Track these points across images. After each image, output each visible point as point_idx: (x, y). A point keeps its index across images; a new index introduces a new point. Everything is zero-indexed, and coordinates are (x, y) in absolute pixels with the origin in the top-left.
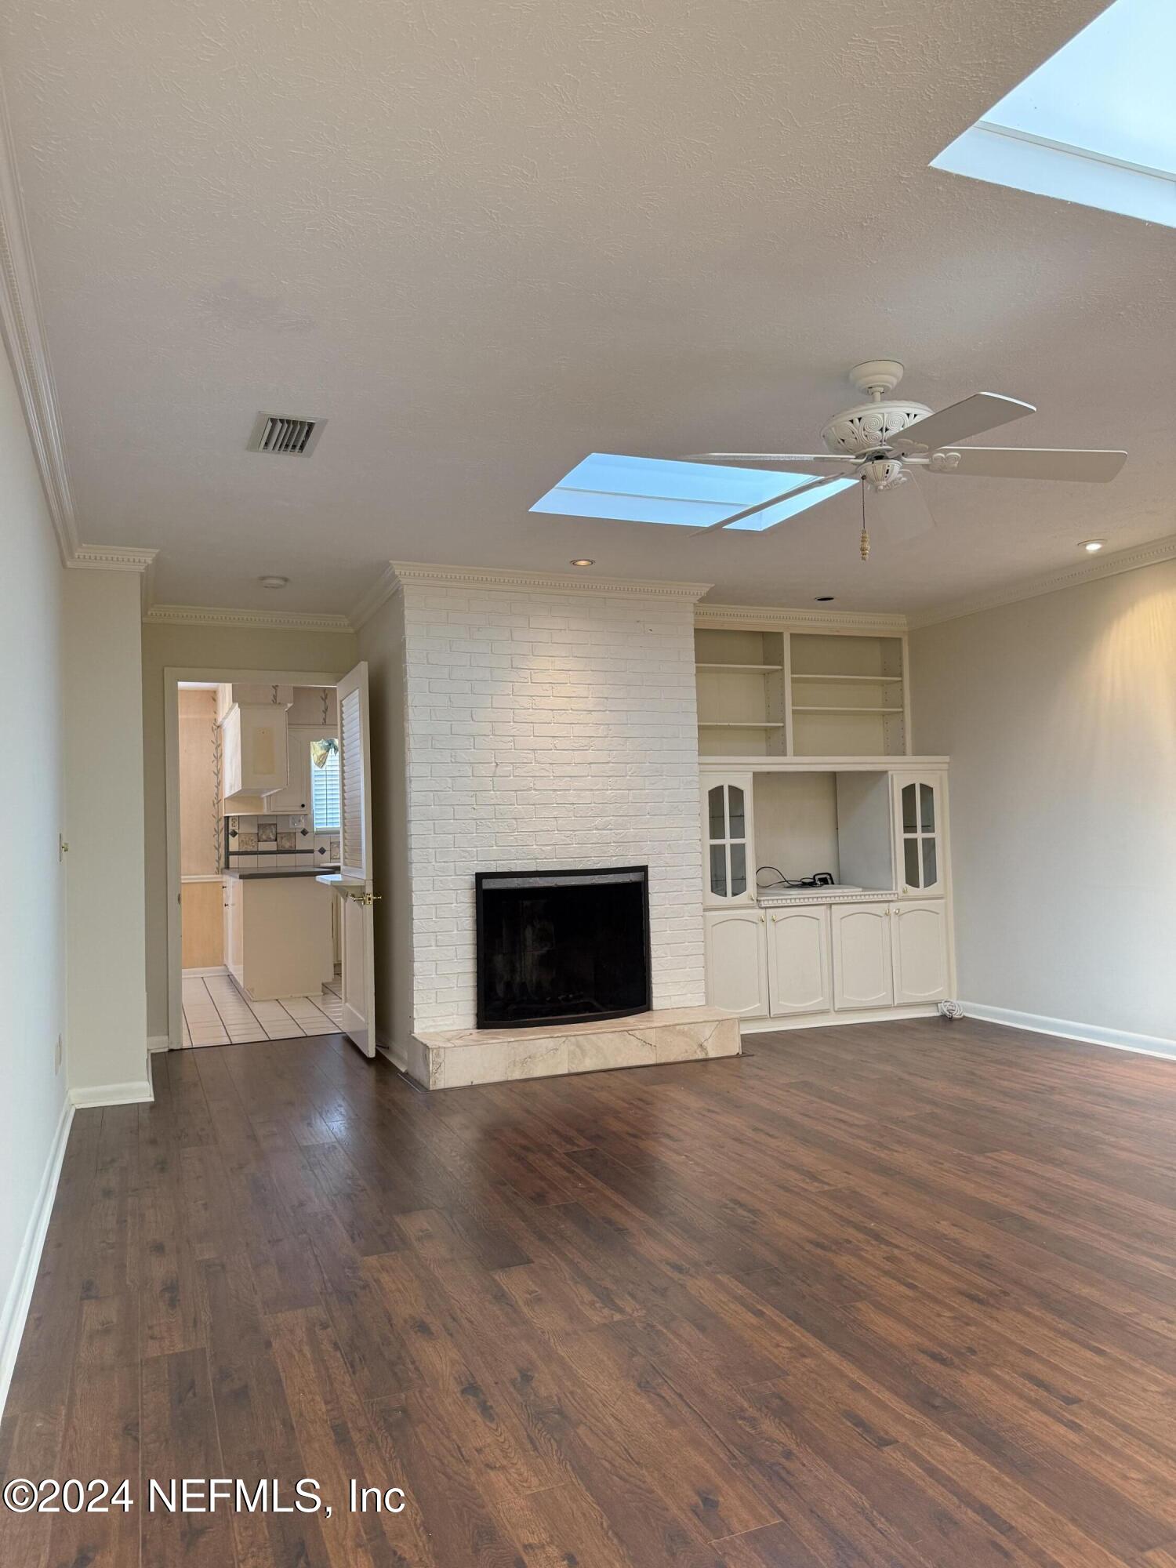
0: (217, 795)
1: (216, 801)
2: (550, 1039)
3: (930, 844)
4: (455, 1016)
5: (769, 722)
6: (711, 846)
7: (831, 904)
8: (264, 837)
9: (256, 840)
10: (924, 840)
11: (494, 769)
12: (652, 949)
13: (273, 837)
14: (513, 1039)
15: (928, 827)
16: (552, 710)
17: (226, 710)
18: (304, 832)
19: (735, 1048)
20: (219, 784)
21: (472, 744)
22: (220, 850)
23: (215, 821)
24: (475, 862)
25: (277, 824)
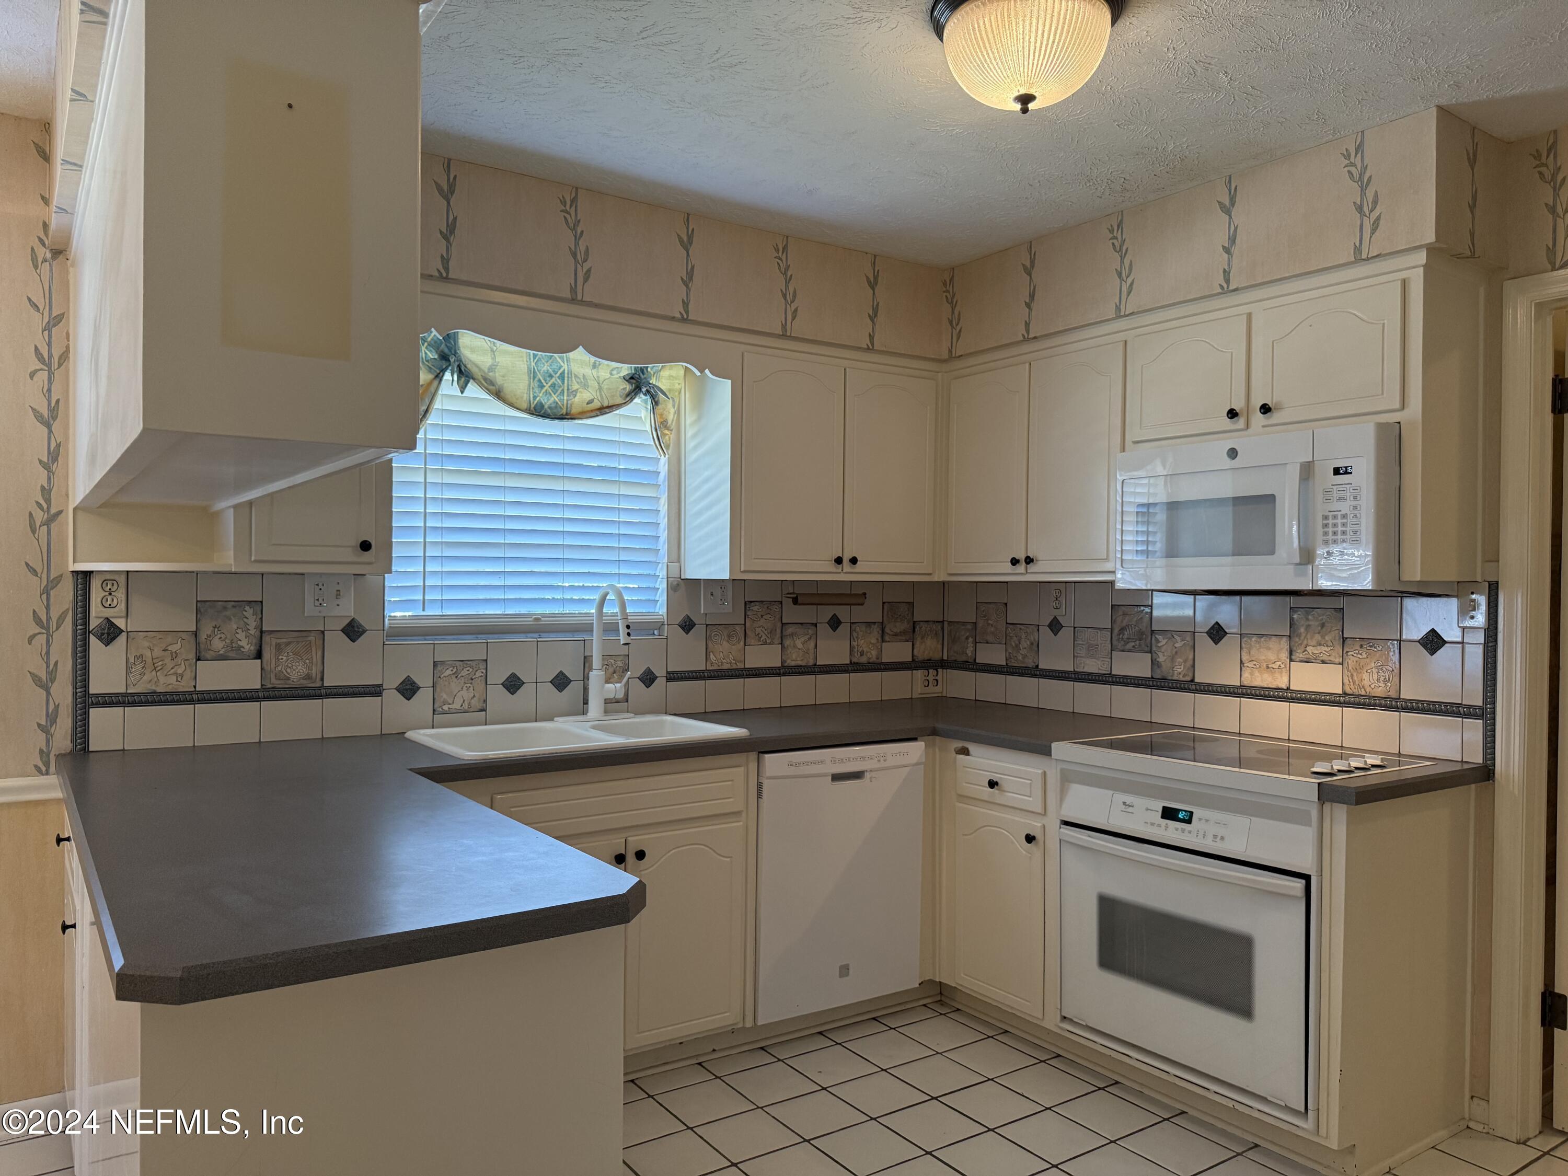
0: (46, 492)
1: (36, 512)
8: (218, 645)
9: (192, 656)
13: (248, 646)
18: (353, 631)
20: (54, 456)
22: (54, 689)
23: (34, 584)
25: (261, 602)
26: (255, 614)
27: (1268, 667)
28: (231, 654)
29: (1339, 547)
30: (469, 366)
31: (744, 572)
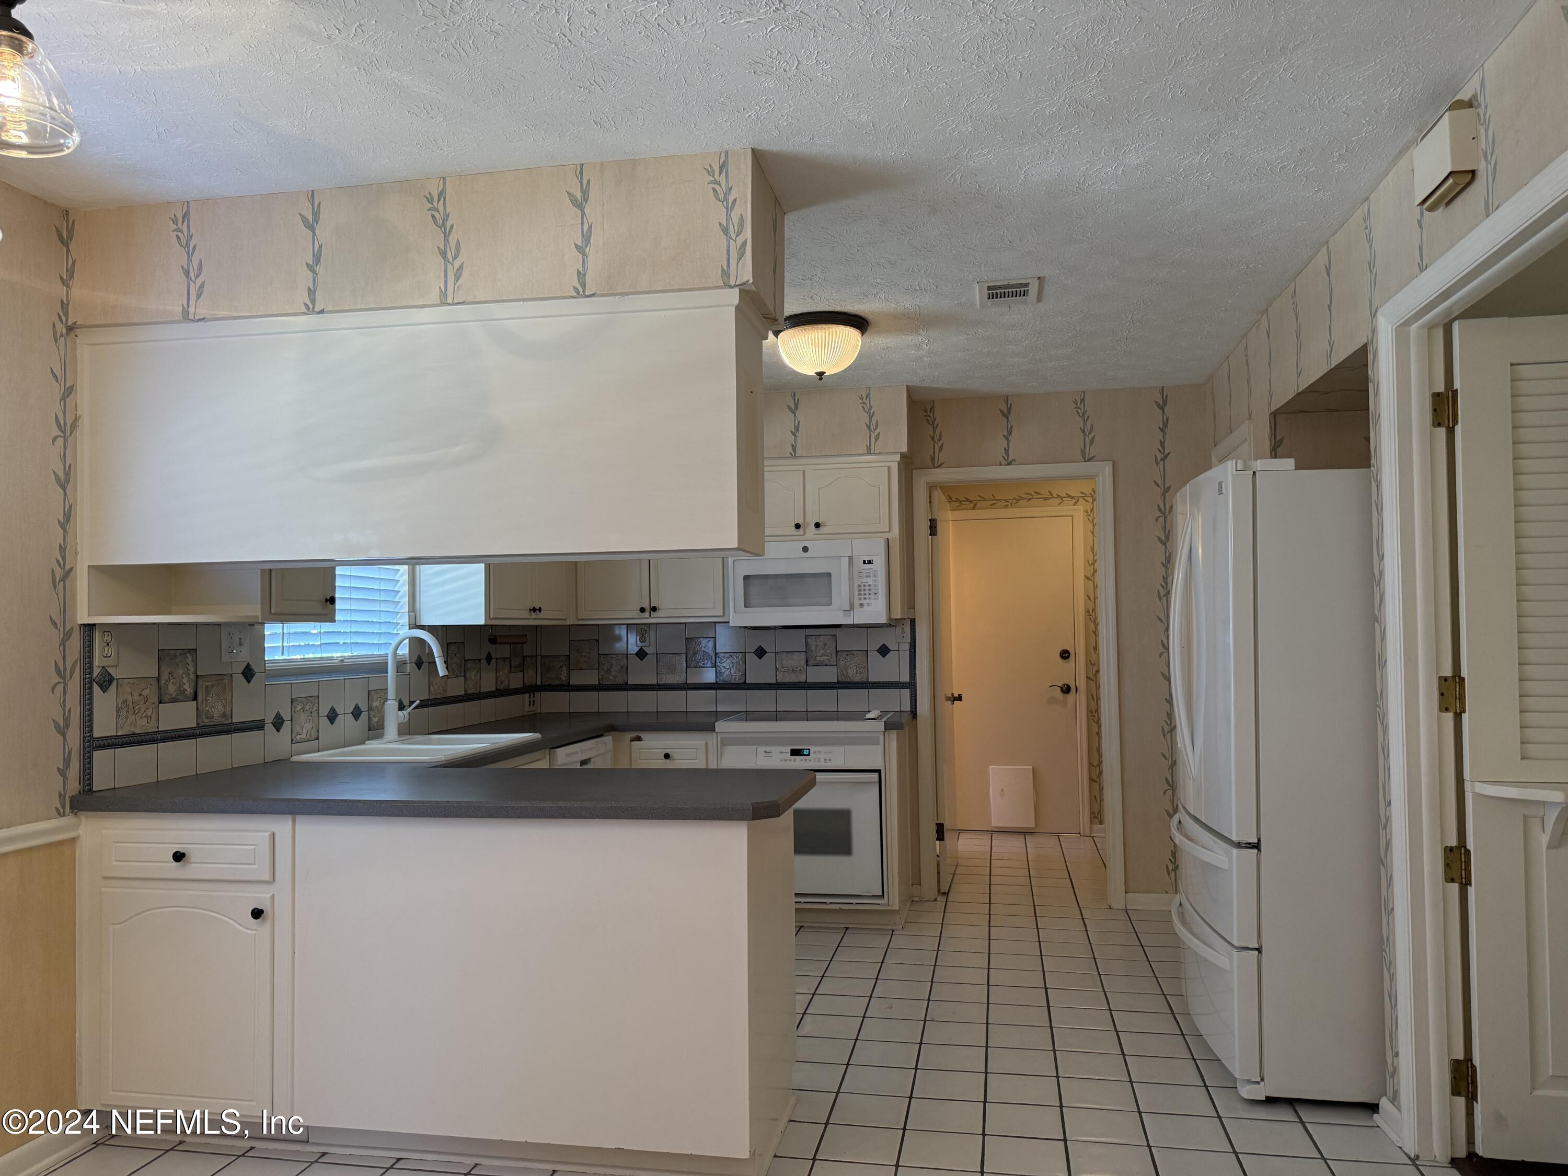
8: (170, 689)
9: (154, 699)
13: (189, 690)
18: (245, 673)
26: (193, 660)
27: (793, 670)
28: (180, 697)
29: (868, 601)
31: (494, 618)
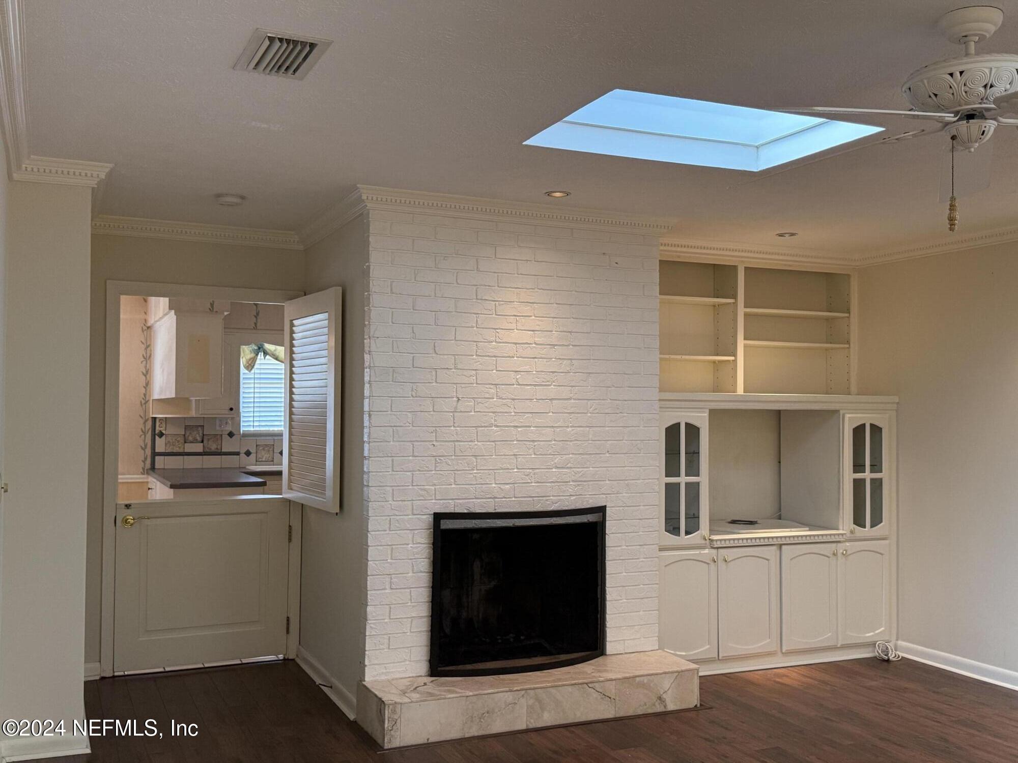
0: (145, 395)
1: (143, 402)
2: (509, 693)
3: (877, 485)
4: (407, 663)
5: (717, 355)
6: (667, 484)
7: (781, 546)
8: (191, 438)
9: (183, 442)
10: (872, 480)
11: (455, 404)
12: (607, 592)
13: (199, 439)
14: (471, 694)
15: (876, 466)
16: (516, 344)
17: (161, 314)
18: (231, 435)
19: (693, 699)
20: (147, 385)
21: (434, 378)
22: (147, 450)
23: (142, 421)
24: (433, 501)
25: (203, 426)
26: (201, 429)
28: (195, 441)
30: (268, 351)
